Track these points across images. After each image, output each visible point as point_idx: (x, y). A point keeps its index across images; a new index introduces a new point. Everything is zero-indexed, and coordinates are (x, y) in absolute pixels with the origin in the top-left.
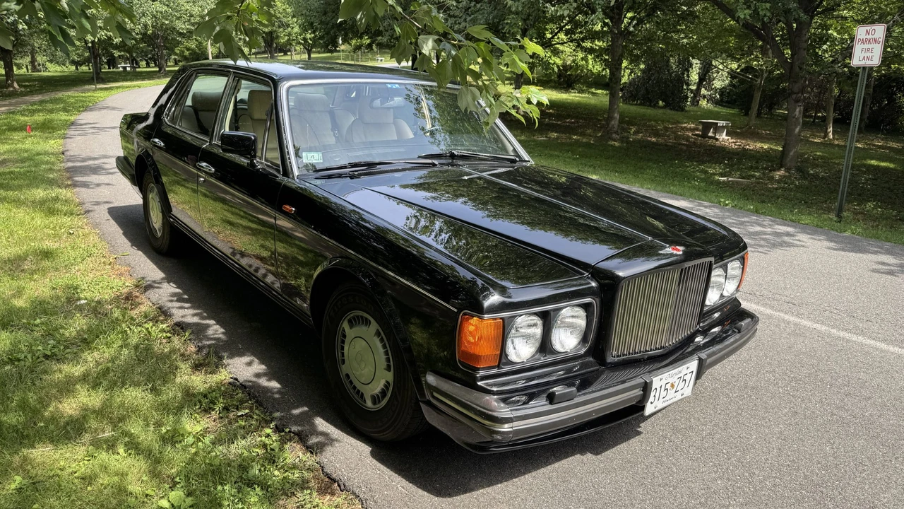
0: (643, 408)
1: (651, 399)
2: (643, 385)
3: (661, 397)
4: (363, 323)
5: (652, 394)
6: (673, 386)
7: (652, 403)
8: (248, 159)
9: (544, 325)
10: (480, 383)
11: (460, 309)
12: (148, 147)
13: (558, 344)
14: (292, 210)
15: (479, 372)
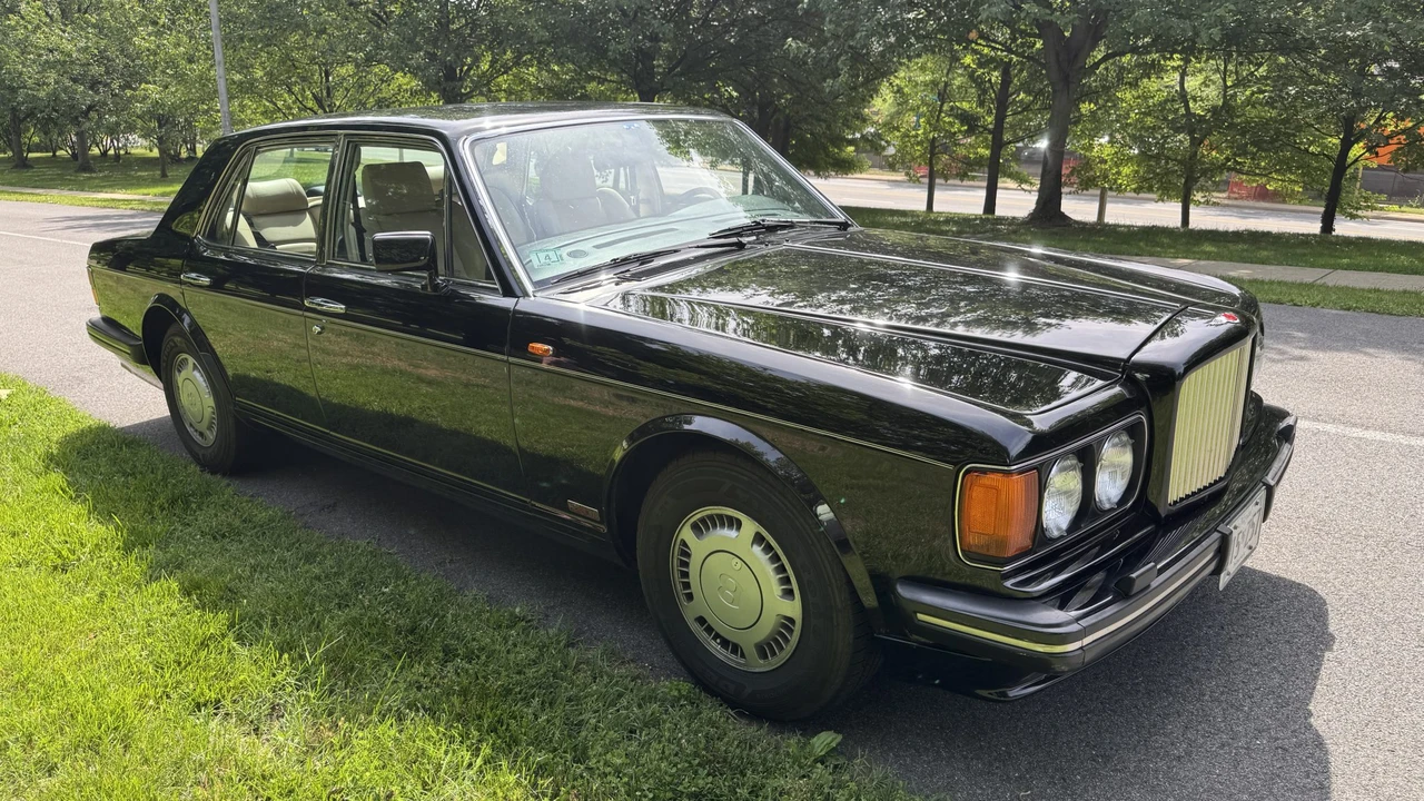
0: (1218, 581)
3: (1233, 558)
5: (1230, 555)
6: (1243, 537)
7: (1225, 569)
8: (424, 278)
9: (1083, 470)
10: (1008, 584)
11: (959, 464)
12: (172, 290)
13: (1104, 498)
14: (548, 350)
15: (1003, 565)
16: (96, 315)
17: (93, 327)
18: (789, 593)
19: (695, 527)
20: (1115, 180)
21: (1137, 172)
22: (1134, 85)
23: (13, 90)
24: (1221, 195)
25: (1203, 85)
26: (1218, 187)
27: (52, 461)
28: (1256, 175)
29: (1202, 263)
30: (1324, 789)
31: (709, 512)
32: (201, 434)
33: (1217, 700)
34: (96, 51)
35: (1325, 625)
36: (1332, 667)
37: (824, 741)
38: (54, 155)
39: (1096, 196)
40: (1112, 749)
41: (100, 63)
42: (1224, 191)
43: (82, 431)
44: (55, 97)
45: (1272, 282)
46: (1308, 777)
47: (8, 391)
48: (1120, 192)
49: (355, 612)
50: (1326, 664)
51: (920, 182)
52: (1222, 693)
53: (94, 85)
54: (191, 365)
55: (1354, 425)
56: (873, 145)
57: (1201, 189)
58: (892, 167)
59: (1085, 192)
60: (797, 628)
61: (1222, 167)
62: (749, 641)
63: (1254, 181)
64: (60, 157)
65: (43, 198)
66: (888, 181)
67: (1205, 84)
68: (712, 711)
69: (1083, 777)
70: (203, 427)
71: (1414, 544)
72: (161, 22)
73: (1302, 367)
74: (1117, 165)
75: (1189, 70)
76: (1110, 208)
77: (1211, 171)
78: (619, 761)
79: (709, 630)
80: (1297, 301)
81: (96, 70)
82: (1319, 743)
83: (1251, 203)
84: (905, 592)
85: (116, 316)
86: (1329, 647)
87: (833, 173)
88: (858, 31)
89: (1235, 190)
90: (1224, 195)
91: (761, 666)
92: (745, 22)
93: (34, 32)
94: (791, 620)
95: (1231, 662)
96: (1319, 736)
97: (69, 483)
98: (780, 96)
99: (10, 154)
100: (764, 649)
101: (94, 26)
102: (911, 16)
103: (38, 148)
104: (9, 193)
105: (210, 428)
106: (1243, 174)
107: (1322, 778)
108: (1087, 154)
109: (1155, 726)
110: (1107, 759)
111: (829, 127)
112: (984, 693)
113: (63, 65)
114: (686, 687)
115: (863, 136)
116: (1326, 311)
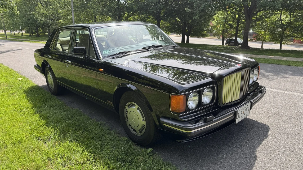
0: (235, 121)
1: (237, 118)
2: (234, 113)
3: (240, 117)
4: (133, 106)
5: (238, 115)
6: (243, 112)
7: (238, 119)
8: (84, 56)
9: (199, 96)
10: (180, 118)
11: (170, 93)
12: (46, 59)
13: (205, 102)
14: (102, 70)
15: (179, 114)
16: (36, 64)
17: (35, 66)
18: (144, 120)
19: (128, 106)
20: (265, 39)
21: (270, 37)
22: (269, 17)
23: (37, 21)
24: (291, 42)
25: (285, 17)
26: (289, 40)
27: (25, 92)
28: (298, 37)
29: (276, 57)
30: (252, 167)
31: (130, 103)
32: (52, 87)
33: (237, 147)
34: (52, 13)
35: (268, 133)
36: (265, 142)
37: (150, 150)
38: (45, 34)
39: (261, 42)
40: (210, 155)
41: (52, 16)
42: (292, 41)
43: (32, 86)
44: (44, 23)
45: (290, 61)
46: (250, 164)
47: (21, 79)
48: (266, 41)
49: (70, 122)
50: (264, 141)
51: (221, 39)
52: (238, 146)
53: (52, 20)
54: (49, 74)
55: (294, 92)
56: (211, 31)
57: (285, 41)
58: (214, 36)
59: (257, 41)
60: (145, 127)
61: (289, 36)
62: (137, 129)
63: (298, 39)
64: (46, 34)
65: (40, 42)
66: (215, 39)
67: (286, 17)
68: (131, 143)
69: (201, 161)
70: (52, 86)
71: (296, 117)
72: (62, 7)
73: (287, 79)
74: (265, 36)
75: (282, 14)
76: (264, 45)
77: (287, 37)
78: (108, 152)
79: (131, 127)
80: (293, 65)
81: (52, 17)
82: (255, 157)
83: (299, 44)
84: (162, 120)
85: (38, 64)
86: (266, 138)
87: (202, 37)
88: (201, 6)
89: (295, 41)
90: (292, 42)
91: (140, 134)
92: (180, 5)
93: (40, 10)
94: (144, 125)
95: (243, 140)
96: (256, 156)
97: (26, 96)
98: (188, 21)
99: (37, 34)
100: (140, 131)
101: (52, 8)
102: (214, 3)
103: (42, 33)
104: (34, 41)
105: (53, 86)
106: (295, 37)
107: (253, 164)
108: (258, 33)
109: (221, 151)
110: (208, 157)
111: (200, 27)
112: (178, 141)
113: (46, 17)
114: (126, 138)
115: (208, 29)
116: (299, 67)
